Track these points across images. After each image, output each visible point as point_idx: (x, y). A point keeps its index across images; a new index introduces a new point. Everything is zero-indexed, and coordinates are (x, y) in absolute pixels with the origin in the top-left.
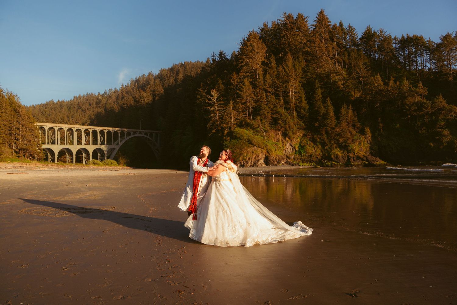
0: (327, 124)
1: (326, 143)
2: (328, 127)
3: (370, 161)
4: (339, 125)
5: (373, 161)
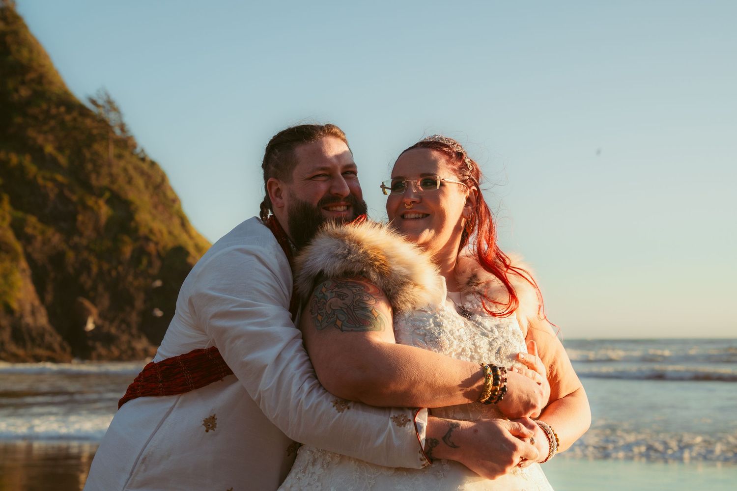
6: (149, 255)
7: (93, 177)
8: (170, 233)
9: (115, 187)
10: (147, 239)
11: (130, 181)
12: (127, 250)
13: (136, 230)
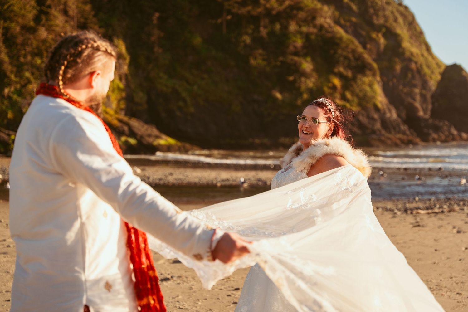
0: (12, 11)
1: (9, 77)
2: (12, 21)
3: (142, 137)
4: (47, 20)
5: (149, 136)
6: (412, 70)
7: (375, 18)
8: (422, 55)
9: (388, 24)
10: (410, 60)
11: (396, 20)
12: (398, 67)
13: (403, 53)
